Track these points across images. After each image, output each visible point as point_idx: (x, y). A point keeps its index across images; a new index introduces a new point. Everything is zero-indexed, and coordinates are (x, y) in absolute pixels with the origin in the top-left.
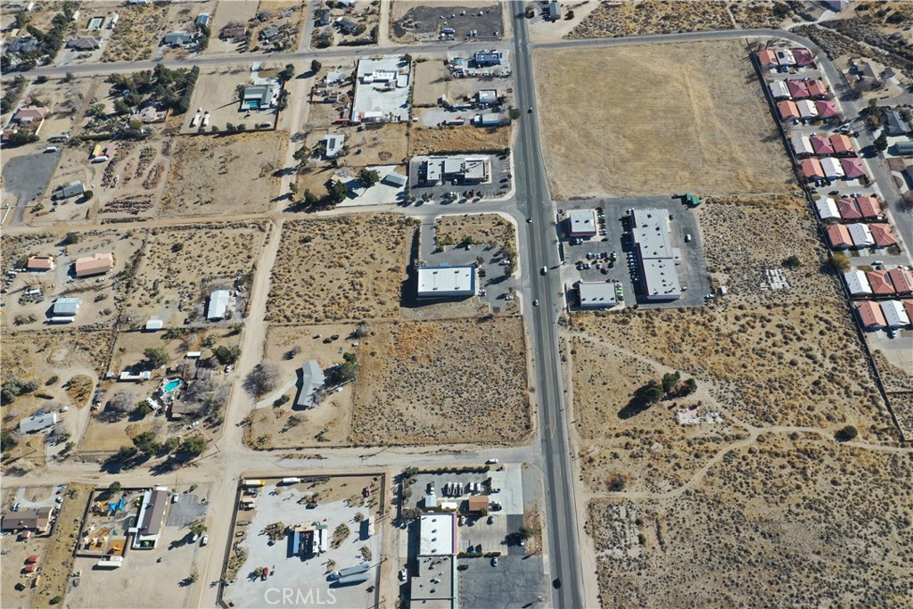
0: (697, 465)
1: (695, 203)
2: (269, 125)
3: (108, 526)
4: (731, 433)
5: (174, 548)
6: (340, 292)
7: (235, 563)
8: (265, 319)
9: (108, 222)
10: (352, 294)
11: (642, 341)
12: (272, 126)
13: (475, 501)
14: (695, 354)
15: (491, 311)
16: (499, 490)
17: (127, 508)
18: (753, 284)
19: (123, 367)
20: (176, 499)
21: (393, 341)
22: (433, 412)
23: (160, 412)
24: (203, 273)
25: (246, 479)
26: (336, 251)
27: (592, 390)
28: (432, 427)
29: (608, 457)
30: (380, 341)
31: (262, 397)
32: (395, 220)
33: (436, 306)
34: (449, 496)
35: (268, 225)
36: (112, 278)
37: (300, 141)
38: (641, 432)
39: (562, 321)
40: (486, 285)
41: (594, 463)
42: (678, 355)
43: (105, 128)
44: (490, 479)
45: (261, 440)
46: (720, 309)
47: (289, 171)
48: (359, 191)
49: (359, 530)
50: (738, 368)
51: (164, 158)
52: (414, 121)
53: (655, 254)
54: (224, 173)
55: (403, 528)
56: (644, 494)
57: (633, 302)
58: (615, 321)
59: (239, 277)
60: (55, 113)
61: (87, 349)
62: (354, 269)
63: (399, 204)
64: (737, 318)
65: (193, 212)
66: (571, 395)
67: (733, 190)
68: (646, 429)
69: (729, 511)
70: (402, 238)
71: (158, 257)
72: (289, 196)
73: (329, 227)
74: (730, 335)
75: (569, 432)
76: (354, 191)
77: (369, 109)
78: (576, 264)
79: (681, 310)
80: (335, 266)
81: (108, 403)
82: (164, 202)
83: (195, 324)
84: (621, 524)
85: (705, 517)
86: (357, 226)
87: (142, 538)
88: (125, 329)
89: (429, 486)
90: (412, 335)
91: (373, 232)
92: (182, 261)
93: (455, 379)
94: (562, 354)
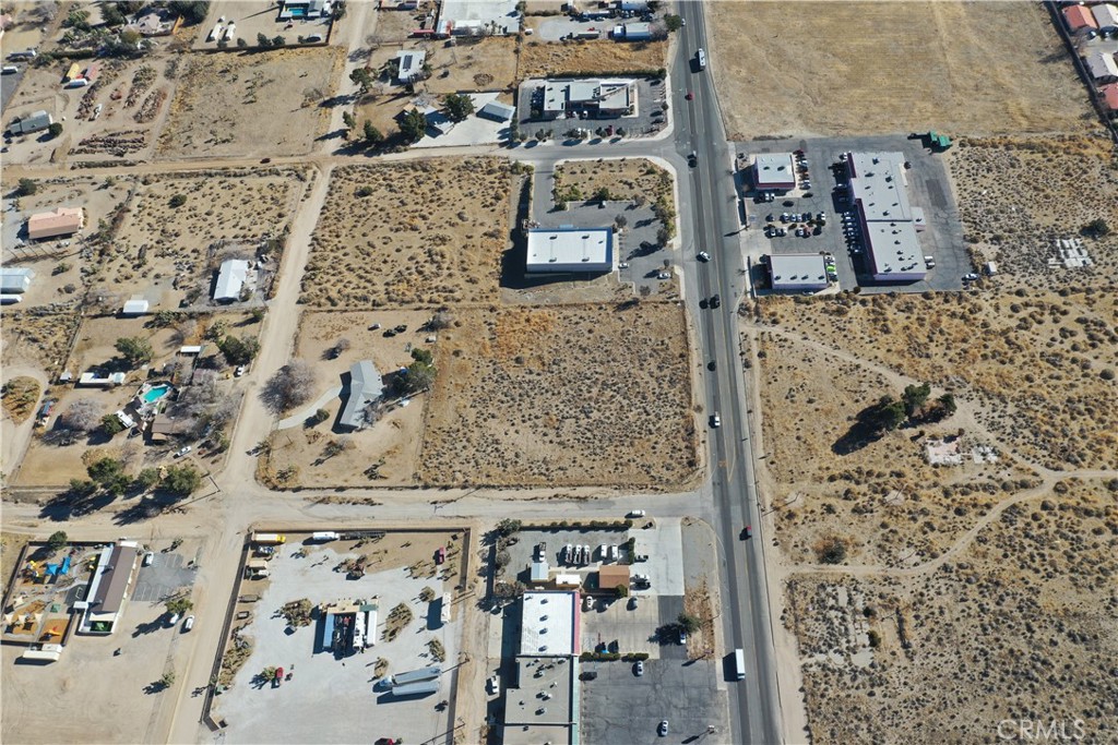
0: (960, 526)
1: (943, 144)
2: (319, 39)
3: (44, 598)
4: (1013, 478)
5: (142, 635)
6: (412, 265)
7: (232, 661)
8: (299, 302)
9: (81, 167)
10: (429, 269)
11: (868, 339)
12: (323, 40)
13: (609, 573)
14: (950, 360)
15: (636, 293)
16: (646, 557)
17: (74, 572)
18: (1037, 259)
19: (86, 367)
20: (150, 560)
21: (487, 334)
22: (546, 438)
23: (135, 432)
24: (212, 237)
25: (257, 532)
26: (408, 208)
27: (791, 411)
28: (544, 461)
29: (818, 510)
30: (468, 335)
31: (288, 413)
32: (496, 167)
33: (553, 287)
34: (568, 566)
35: (310, 173)
36: (81, 242)
37: (362, 60)
38: (870, 473)
39: (744, 310)
40: (629, 259)
41: (796, 520)
42: (925, 361)
43: (87, 42)
44: (632, 540)
45: (283, 475)
46: (988, 295)
47: (343, 100)
48: (445, 126)
49: (426, 615)
50: (1019, 382)
51: (168, 82)
52: (527, 34)
53: (885, 214)
54: (252, 102)
55: (495, 612)
56: (877, 569)
57: (852, 283)
58: (825, 311)
59: (264, 243)
60: (20, 24)
61: (35, 340)
62: (433, 233)
63: (502, 145)
64: (1015, 309)
65: (203, 154)
66: (759, 418)
67: (1000, 128)
68: (877, 470)
69: (1014, 598)
70: (505, 191)
71: (149, 214)
72: (343, 134)
73: (399, 175)
74: (1004, 333)
75: (755, 472)
76: (437, 126)
77: (462, 17)
78: (765, 229)
79: (926, 296)
80: (406, 229)
81: (60, 418)
82: (163, 140)
83: (194, 308)
84: (840, 614)
85: (975, 607)
86: (440, 174)
87: (93, 617)
88: (93, 314)
89: (537, 550)
90: (517, 327)
91: (462, 183)
92: (183, 221)
93: (581, 390)
94: (744, 357)
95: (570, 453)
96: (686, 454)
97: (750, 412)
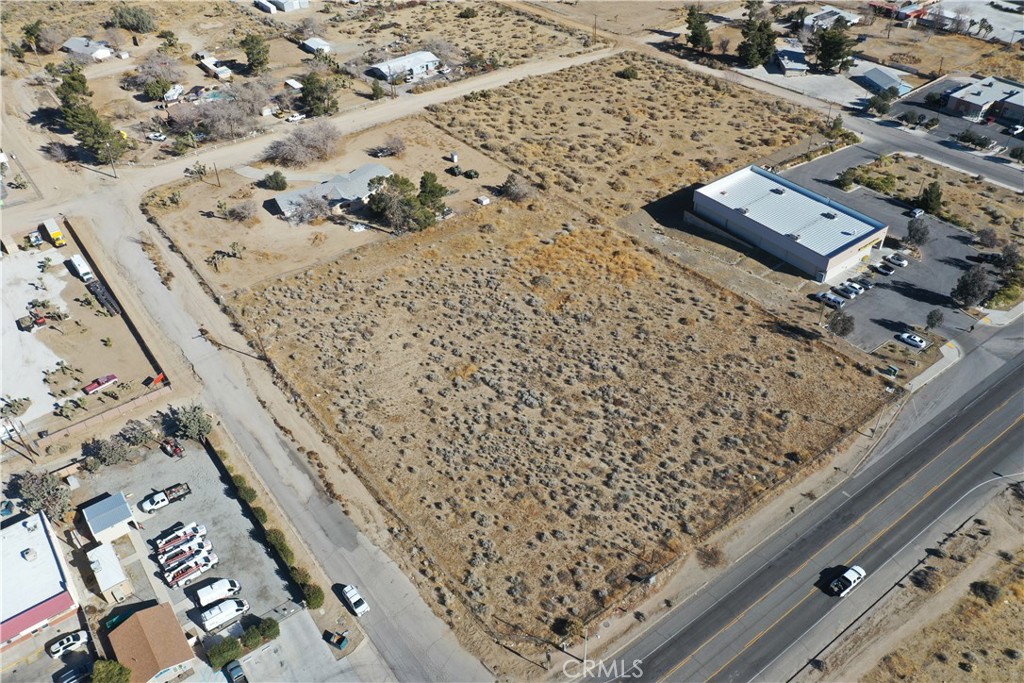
6: (576, 140)
8: (427, 108)
10: (587, 152)
21: (547, 235)
26: (650, 103)
30: (523, 222)
31: (264, 165)
32: (808, 120)
35: (600, 45)
48: (794, 68)
62: (643, 132)
63: (846, 109)
70: (786, 142)
71: (435, 13)
73: (683, 80)
76: (784, 64)
80: (618, 115)
86: (728, 98)
90: (591, 251)
91: (744, 114)
92: (449, 26)
93: (560, 371)
94: (932, 561)
95: (419, 425)
96: (579, 602)
97: (816, 664)
